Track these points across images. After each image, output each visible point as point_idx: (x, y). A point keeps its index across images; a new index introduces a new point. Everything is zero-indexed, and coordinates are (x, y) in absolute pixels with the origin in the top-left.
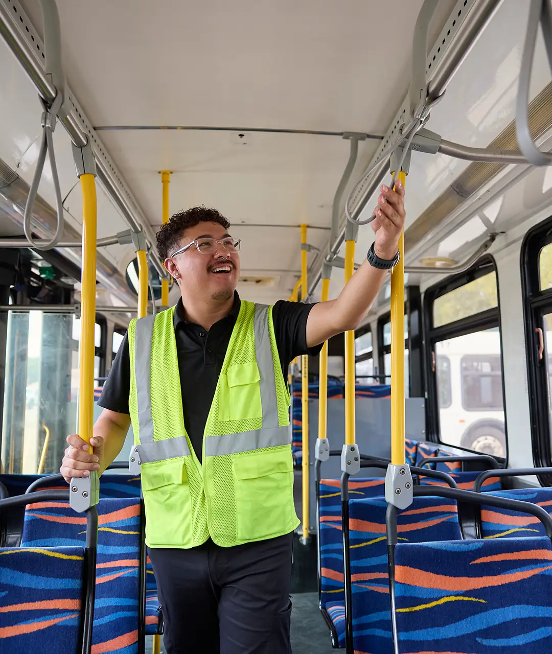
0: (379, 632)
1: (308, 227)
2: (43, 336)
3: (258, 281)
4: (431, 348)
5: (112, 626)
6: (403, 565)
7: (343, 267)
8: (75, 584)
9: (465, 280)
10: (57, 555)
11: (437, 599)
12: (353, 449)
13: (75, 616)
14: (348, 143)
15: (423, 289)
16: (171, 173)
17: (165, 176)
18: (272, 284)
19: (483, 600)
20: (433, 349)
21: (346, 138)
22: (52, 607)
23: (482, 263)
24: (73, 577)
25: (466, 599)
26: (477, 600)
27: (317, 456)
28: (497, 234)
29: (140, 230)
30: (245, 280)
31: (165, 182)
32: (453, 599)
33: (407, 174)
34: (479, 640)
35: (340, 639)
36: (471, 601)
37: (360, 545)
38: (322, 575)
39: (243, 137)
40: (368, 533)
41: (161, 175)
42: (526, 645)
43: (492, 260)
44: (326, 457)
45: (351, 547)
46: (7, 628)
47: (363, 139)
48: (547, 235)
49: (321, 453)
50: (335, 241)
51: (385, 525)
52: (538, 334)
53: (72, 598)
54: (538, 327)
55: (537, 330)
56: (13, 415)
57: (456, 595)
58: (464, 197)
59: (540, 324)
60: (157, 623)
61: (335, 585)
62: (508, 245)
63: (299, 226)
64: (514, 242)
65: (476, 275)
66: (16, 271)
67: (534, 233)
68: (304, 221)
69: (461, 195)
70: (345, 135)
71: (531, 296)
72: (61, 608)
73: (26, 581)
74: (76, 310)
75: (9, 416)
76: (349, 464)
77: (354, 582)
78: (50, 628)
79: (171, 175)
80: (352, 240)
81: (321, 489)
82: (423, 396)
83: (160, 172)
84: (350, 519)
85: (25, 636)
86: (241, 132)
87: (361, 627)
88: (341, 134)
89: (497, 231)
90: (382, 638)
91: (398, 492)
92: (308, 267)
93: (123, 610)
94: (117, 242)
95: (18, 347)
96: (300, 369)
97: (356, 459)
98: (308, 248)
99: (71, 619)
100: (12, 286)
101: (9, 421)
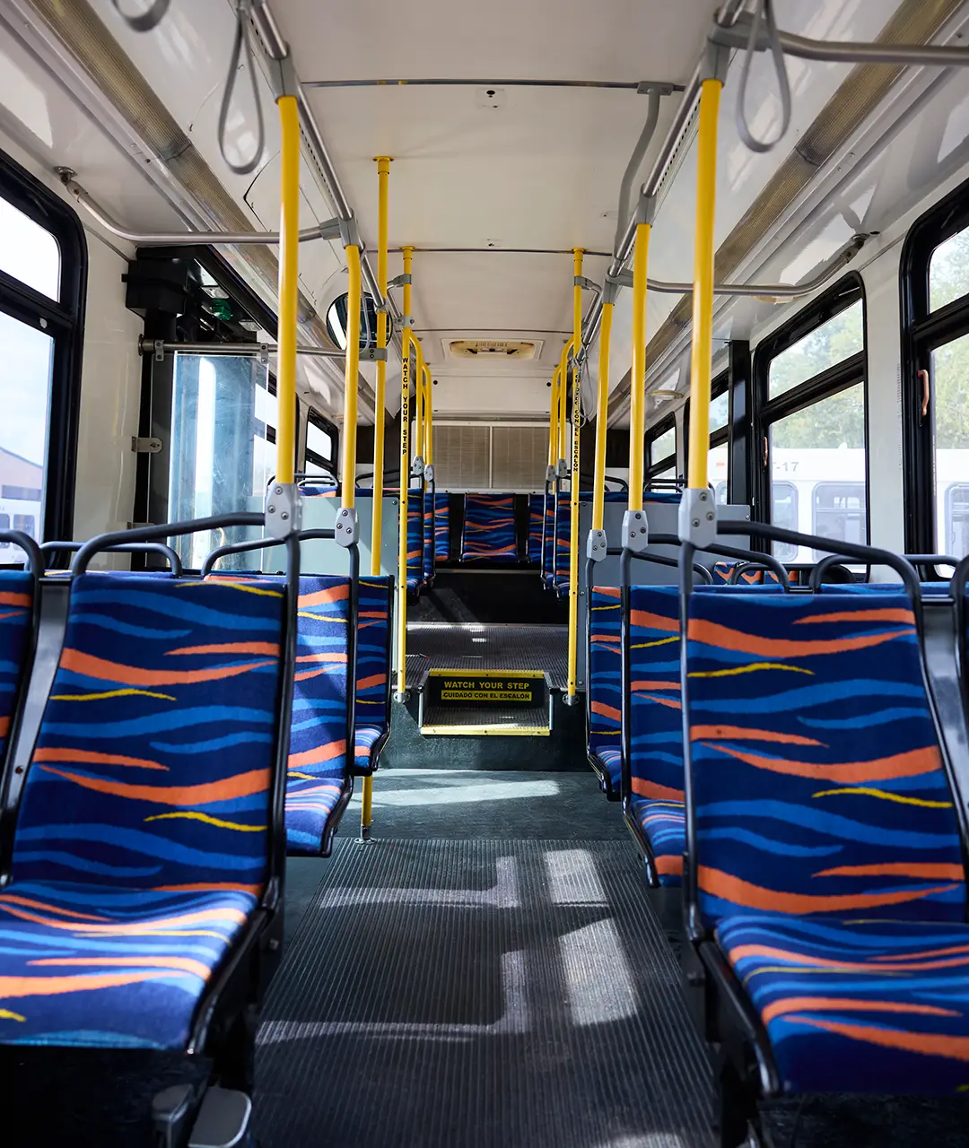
0: (667, 757)
1: (585, 252)
2: (218, 387)
3: (510, 352)
4: (763, 431)
5: (313, 733)
6: (700, 617)
7: (632, 286)
8: (273, 625)
9: (816, 319)
10: (251, 590)
11: (744, 665)
12: (638, 516)
13: (273, 663)
14: (645, 99)
15: (753, 346)
16: (391, 160)
17: (383, 162)
18: (530, 355)
19: (810, 670)
20: (767, 434)
21: (642, 91)
22: (245, 651)
23: (844, 287)
24: (269, 615)
25: (785, 667)
26: (801, 670)
27: (589, 555)
28: (867, 236)
29: (350, 216)
30: (492, 350)
31: (383, 173)
32: (767, 666)
33: (723, 85)
34: (800, 719)
35: (613, 781)
36: (793, 672)
37: (646, 645)
38: (592, 711)
39: (493, 95)
40: (658, 630)
41: (377, 163)
42: (867, 729)
43: (860, 283)
44: (601, 556)
45: (633, 647)
46: (191, 673)
47: (667, 92)
48: (942, 227)
49: (595, 549)
50: (622, 237)
51: (678, 621)
52: (922, 377)
53: (269, 641)
54: (922, 368)
55: (920, 373)
56: (180, 488)
57: (772, 661)
58: (814, 164)
59: (926, 363)
60: (369, 755)
61: (609, 724)
62: (883, 252)
63: (572, 252)
64: (890, 246)
65: (833, 311)
66: (184, 293)
67: (922, 226)
68: (579, 244)
69: (810, 162)
70: (641, 87)
71: (914, 323)
72: (256, 653)
73: (213, 618)
74: (261, 350)
75: (175, 492)
76: (633, 536)
77: (634, 692)
78: (242, 675)
79: (391, 162)
80: (645, 223)
81: (593, 599)
82: (749, 502)
83: (375, 160)
84: (632, 611)
85: (213, 682)
86: (491, 87)
87: (644, 748)
88: (634, 86)
89: (868, 232)
90: (671, 765)
91: (696, 524)
92: (582, 321)
93: (328, 715)
94: (319, 236)
95: (187, 402)
96: (569, 468)
97: (643, 531)
98: (584, 283)
99: (269, 666)
100: (179, 315)
101: (175, 498)
